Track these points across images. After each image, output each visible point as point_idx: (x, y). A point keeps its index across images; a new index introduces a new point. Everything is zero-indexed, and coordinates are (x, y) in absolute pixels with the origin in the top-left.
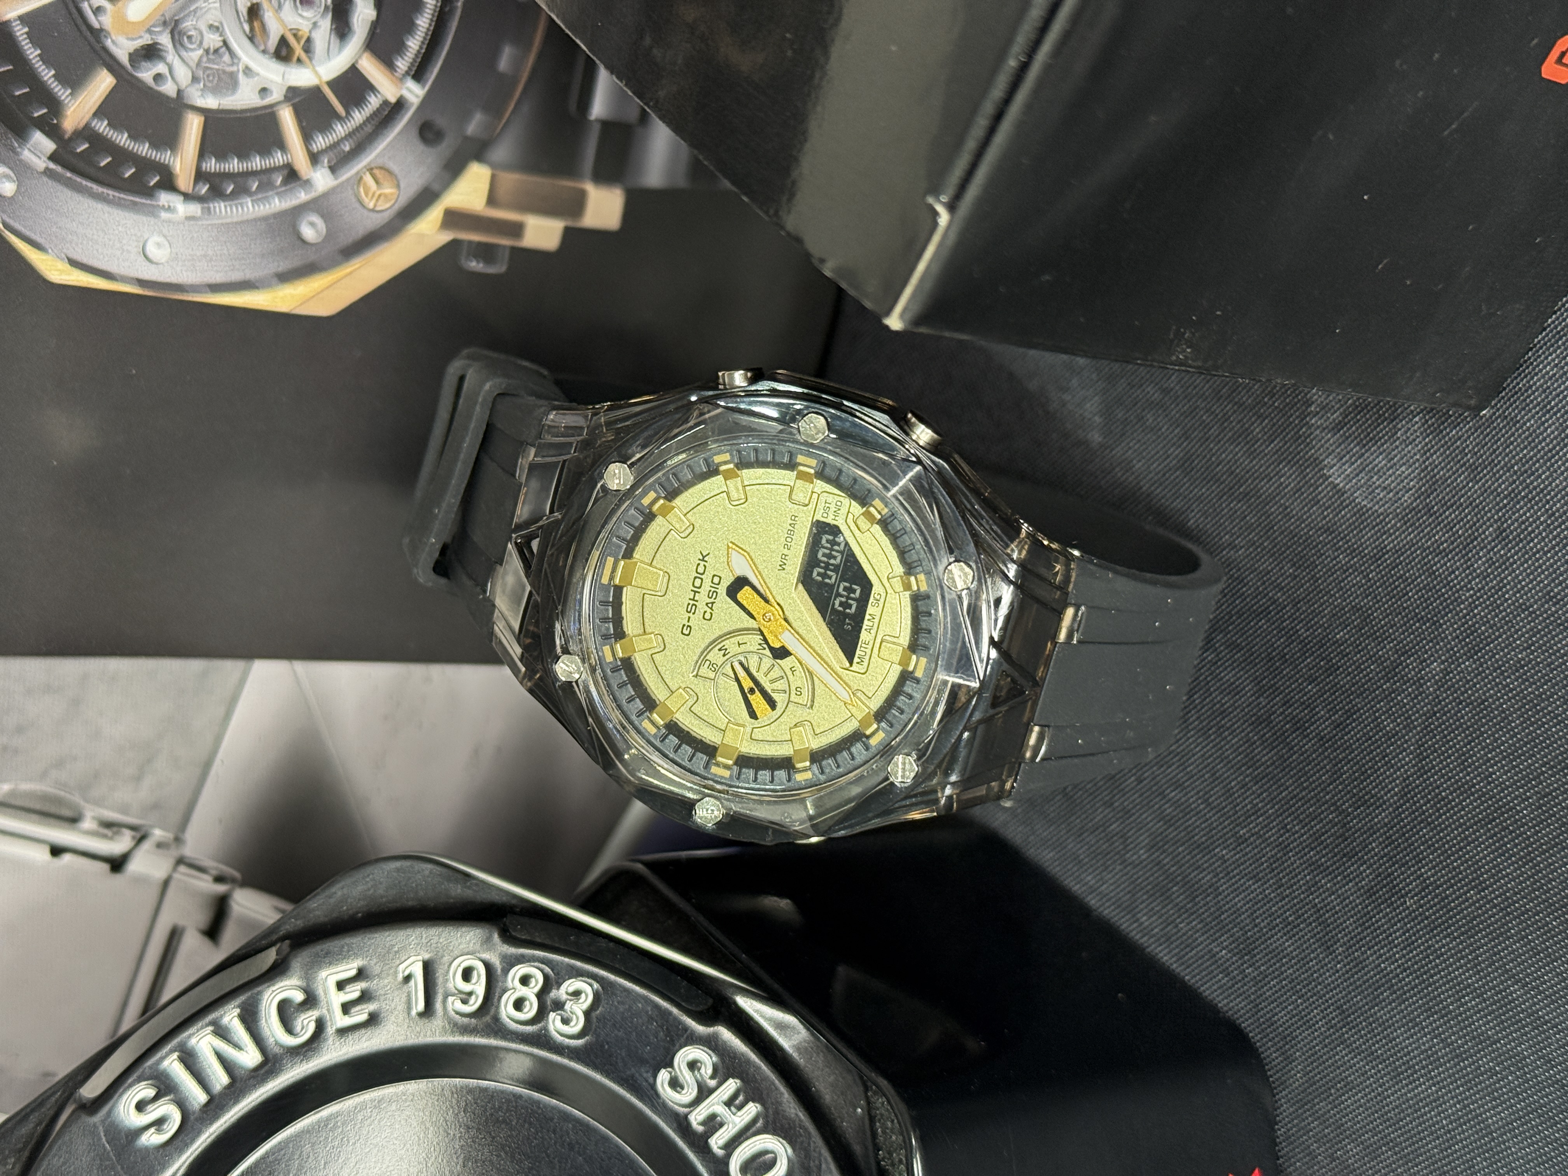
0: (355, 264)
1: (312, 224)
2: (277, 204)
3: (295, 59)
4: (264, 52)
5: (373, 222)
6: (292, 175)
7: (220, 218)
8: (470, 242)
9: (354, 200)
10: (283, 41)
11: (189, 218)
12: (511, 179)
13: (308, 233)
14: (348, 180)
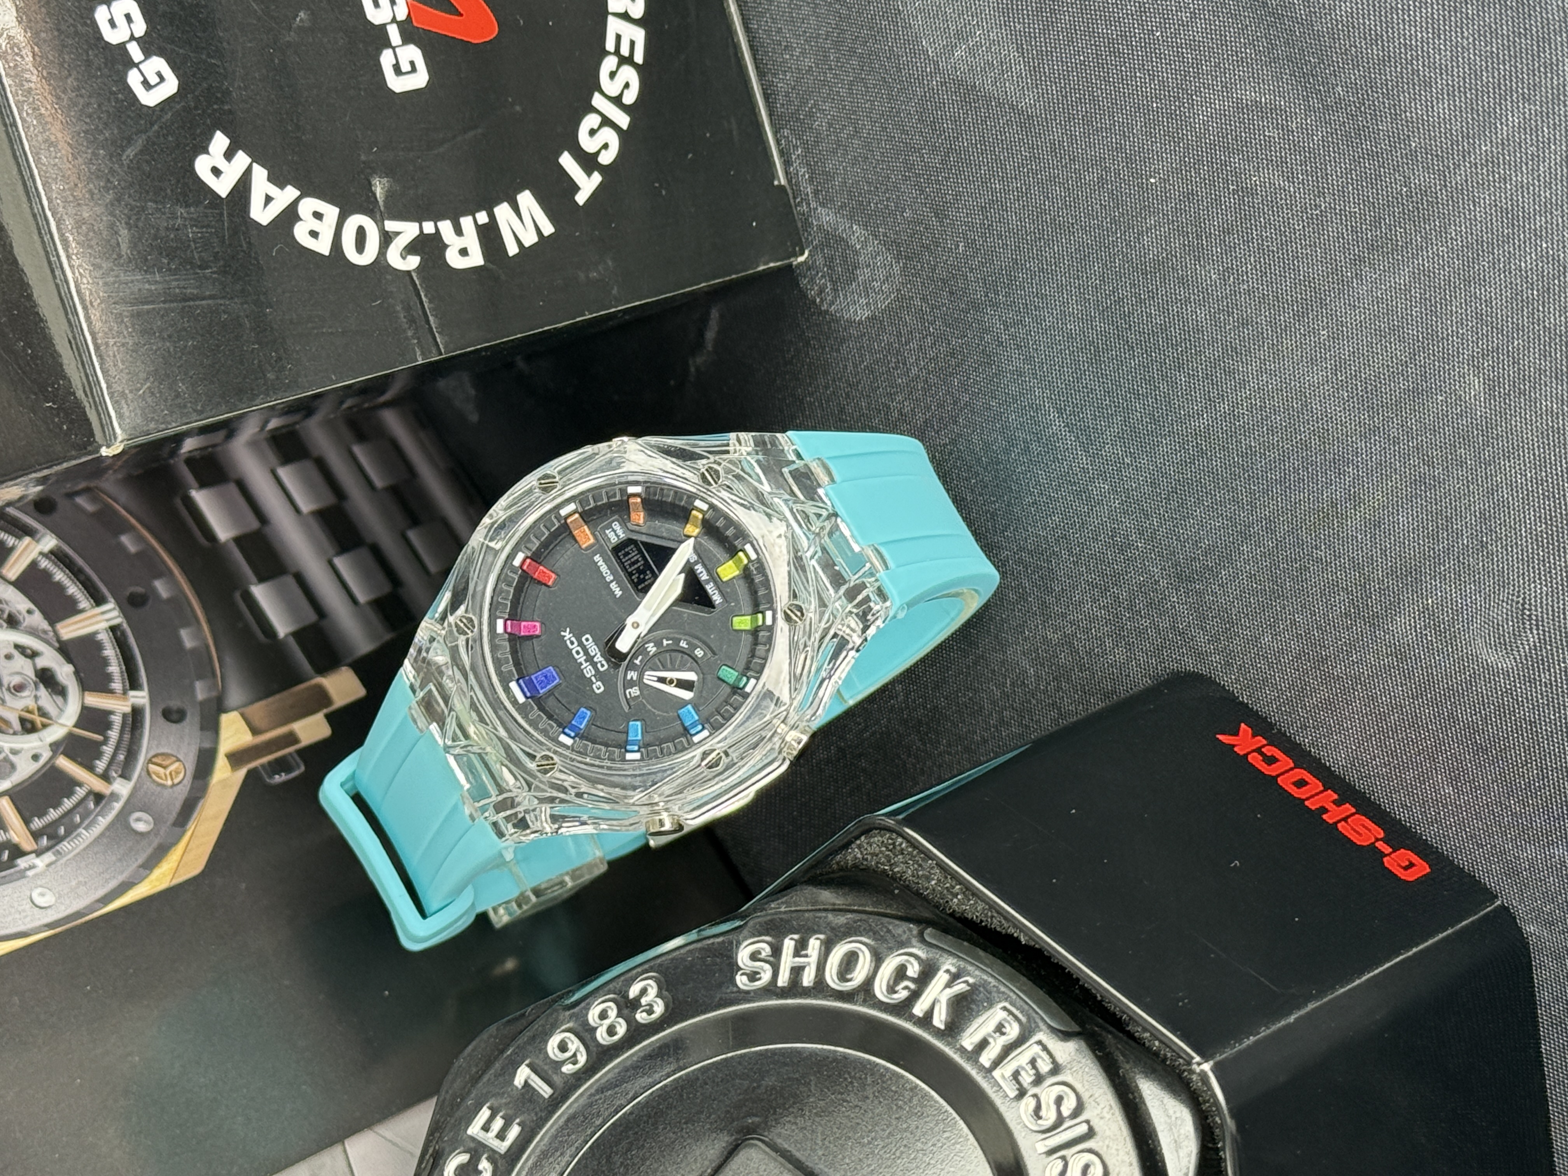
0: (191, 826)
1: (138, 820)
2: (103, 822)
3: (39, 725)
4: (15, 733)
5: (182, 792)
6: (99, 797)
7: (70, 852)
8: (263, 766)
9: (154, 787)
10: (22, 721)
11: (49, 865)
12: (259, 710)
13: (141, 827)
14: (140, 776)
